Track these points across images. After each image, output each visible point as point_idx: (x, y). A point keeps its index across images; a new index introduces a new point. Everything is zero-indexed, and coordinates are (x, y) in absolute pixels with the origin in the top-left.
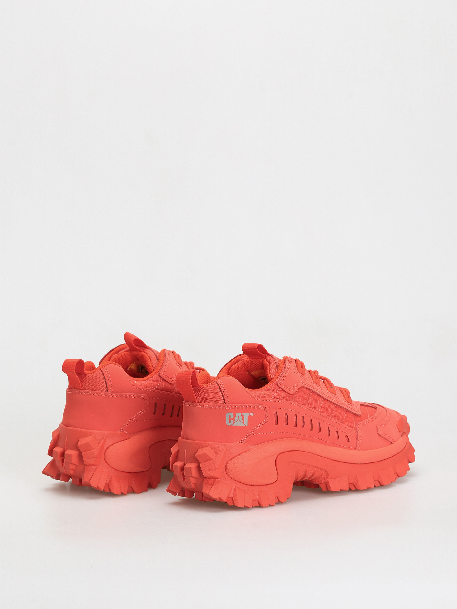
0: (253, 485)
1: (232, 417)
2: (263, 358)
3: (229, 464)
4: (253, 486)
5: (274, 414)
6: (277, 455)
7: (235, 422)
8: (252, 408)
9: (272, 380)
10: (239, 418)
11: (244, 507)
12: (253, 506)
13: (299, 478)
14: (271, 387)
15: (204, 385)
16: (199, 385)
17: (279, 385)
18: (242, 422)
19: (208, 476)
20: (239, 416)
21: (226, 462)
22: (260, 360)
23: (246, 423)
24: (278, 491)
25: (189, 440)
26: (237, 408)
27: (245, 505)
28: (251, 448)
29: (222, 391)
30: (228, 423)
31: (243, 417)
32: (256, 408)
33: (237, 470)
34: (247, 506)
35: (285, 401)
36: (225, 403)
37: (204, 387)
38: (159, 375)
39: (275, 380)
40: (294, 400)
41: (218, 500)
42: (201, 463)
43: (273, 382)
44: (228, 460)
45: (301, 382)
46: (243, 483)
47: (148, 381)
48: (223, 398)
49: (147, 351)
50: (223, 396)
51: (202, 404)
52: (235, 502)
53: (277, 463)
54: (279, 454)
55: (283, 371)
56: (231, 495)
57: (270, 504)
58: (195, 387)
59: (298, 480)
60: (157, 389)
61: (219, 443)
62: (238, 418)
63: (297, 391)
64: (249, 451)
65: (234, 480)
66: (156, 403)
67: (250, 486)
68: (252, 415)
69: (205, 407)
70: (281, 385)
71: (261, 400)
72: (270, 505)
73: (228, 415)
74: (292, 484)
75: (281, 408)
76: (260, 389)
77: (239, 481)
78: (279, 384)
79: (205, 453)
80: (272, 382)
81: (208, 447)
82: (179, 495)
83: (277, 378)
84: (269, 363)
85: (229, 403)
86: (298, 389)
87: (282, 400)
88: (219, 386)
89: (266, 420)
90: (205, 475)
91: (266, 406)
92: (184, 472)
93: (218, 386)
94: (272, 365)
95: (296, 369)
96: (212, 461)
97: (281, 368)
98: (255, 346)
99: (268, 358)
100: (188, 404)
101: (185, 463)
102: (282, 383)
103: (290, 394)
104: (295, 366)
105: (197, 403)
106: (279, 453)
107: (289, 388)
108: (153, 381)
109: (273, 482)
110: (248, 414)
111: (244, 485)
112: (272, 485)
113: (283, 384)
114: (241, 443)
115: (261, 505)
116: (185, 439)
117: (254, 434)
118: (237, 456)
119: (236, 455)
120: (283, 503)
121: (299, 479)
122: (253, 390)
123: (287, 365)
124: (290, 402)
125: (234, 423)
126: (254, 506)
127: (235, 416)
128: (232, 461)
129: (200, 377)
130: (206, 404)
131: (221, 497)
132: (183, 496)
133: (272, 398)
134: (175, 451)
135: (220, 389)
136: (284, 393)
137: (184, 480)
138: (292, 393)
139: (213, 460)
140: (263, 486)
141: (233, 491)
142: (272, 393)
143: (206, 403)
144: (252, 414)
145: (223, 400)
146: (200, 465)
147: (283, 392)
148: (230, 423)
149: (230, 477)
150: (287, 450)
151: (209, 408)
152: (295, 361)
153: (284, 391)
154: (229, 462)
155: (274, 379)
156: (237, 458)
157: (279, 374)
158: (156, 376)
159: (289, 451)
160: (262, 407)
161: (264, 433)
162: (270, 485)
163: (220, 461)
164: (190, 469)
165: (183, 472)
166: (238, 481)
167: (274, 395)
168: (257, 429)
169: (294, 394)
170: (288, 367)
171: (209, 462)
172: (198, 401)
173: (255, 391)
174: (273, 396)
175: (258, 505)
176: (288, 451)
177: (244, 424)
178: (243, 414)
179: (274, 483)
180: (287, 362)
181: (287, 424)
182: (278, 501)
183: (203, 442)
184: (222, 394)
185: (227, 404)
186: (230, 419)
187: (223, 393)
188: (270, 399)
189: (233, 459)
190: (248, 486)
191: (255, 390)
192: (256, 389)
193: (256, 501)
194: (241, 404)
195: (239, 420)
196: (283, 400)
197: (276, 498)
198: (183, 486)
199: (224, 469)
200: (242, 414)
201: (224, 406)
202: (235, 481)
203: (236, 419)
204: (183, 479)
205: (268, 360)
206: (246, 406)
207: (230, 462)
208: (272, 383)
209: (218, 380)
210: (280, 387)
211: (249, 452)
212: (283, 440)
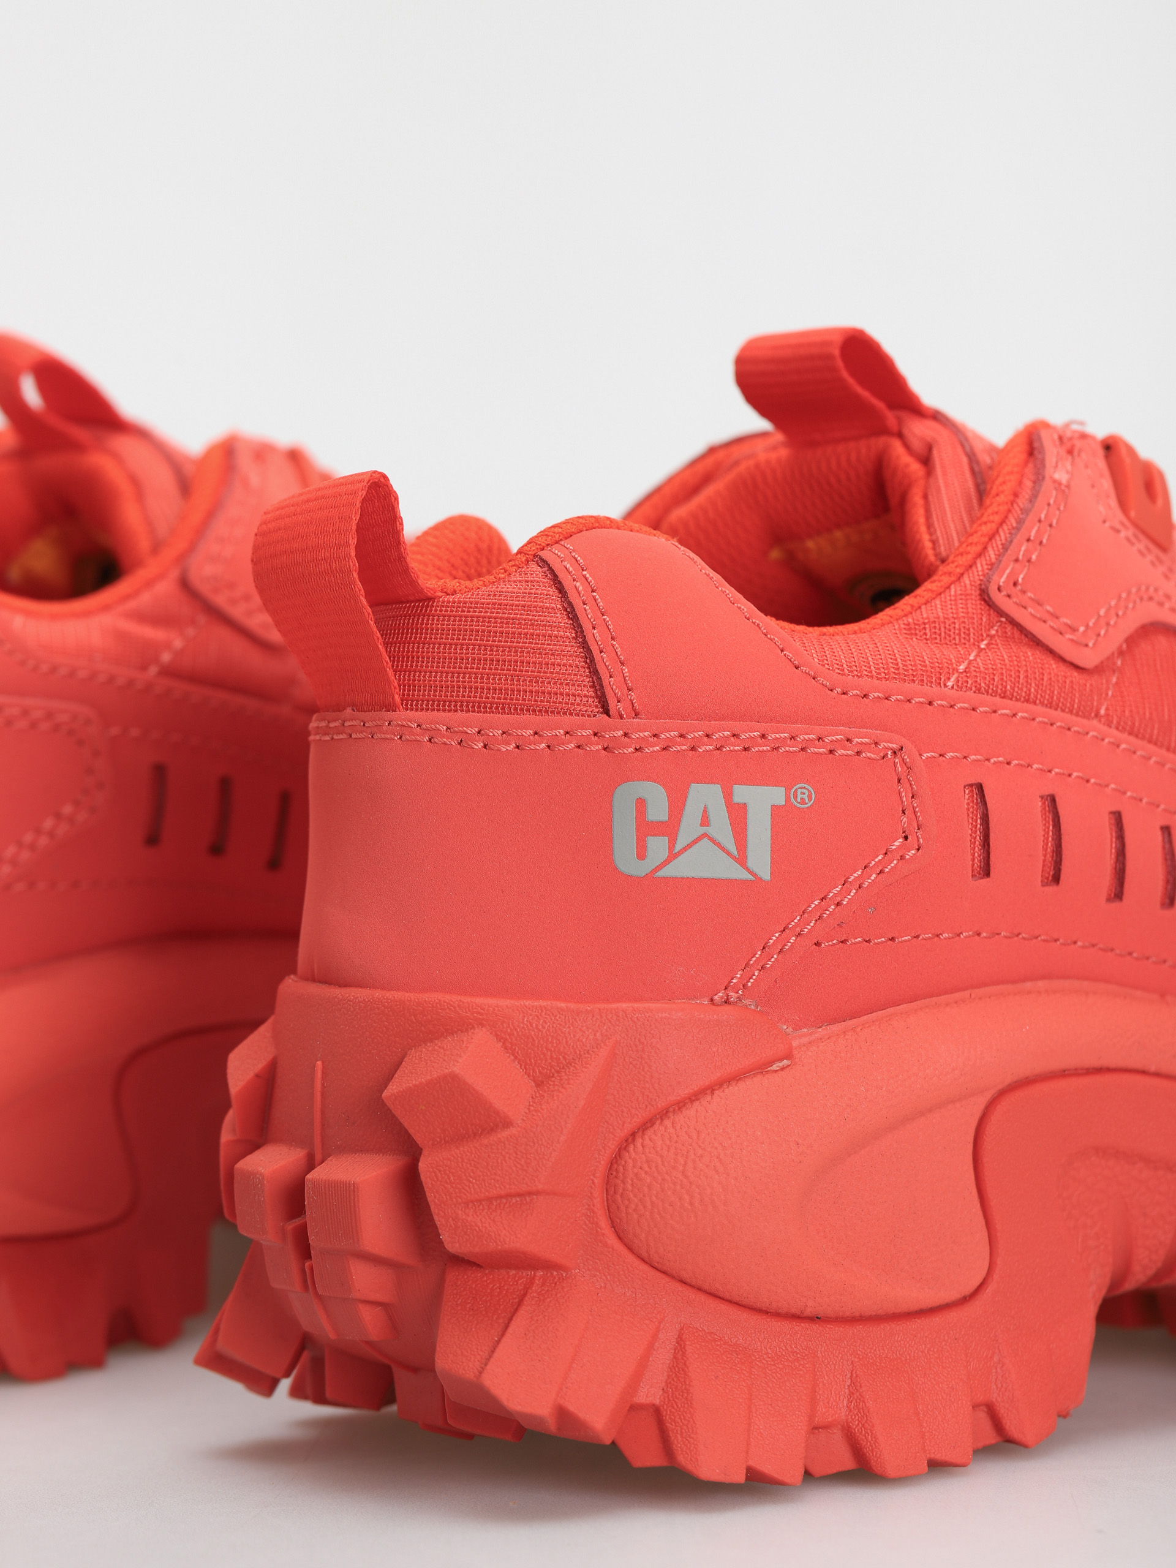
0: (815, 1319)
1: (658, 811)
2: (884, 431)
3: (635, 1155)
4: (815, 1327)
5: (965, 798)
6: (988, 1096)
7: (678, 848)
8: (803, 749)
9: (950, 567)
10: (705, 821)
11: (747, 1478)
12: (812, 1470)
13: (1136, 1268)
14: (937, 610)
15: (452, 584)
16: (413, 583)
17: (999, 599)
18: (729, 854)
19: (477, 1250)
20: (705, 811)
21: (613, 1145)
22: (863, 450)
23: (761, 862)
24: (996, 1359)
25: (346, 985)
26: (693, 749)
27: (751, 1463)
28: (795, 1044)
29: (587, 626)
30: (626, 860)
31: (738, 815)
32: (831, 752)
33: (691, 1204)
34: (767, 1468)
35: (1043, 714)
36: (607, 712)
37: (451, 598)
38: (185, 584)
39: (971, 566)
40: (1102, 712)
41: (552, 1425)
42: (425, 1153)
43: (953, 578)
44: (629, 1127)
45: (1147, 589)
46: (737, 1304)
47: (107, 620)
48: (594, 672)
49: (122, 444)
50: (592, 660)
51: (439, 719)
52: (678, 1443)
53: (987, 1159)
54: (1003, 1093)
55: (1022, 502)
56: (650, 1393)
57: (940, 1456)
58: (392, 604)
59: (1130, 1285)
60: (168, 672)
61: (563, 1005)
62: (702, 825)
63: (1121, 653)
64: (781, 1064)
65: (672, 1277)
66: (159, 772)
67: (786, 1326)
68: (803, 801)
69: (458, 737)
70: (1009, 596)
71: (865, 696)
72: (937, 1466)
73: (625, 796)
74: (1092, 1310)
75: (1015, 762)
76: (862, 624)
77: (706, 1287)
78: (999, 589)
79: (454, 1077)
80: (946, 580)
81: (481, 1035)
82: (297, 1392)
83: (979, 548)
84: (926, 460)
85: (637, 714)
86: (1132, 641)
87: (1019, 704)
88: (561, 590)
89: (906, 838)
90: (452, 1243)
91: (904, 741)
92: (305, 1224)
93: (553, 591)
94: (944, 474)
95: (1113, 502)
96: (505, 1133)
97: (1008, 488)
98: (825, 344)
99: (918, 430)
100: (337, 724)
101: (318, 1156)
102: (1015, 584)
103: (1077, 667)
104: (1107, 484)
105: (402, 715)
106: (1000, 1087)
107: (1065, 620)
108: (141, 617)
109: (953, 1295)
110: (776, 795)
111: (743, 1315)
112: (953, 1316)
113: (1024, 592)
114: (727, 1002)
115: (873, 1463)
116: (320, 982)
117: (818, 944)
118: (694, 1097)
119: (683, 1092)
120: (1026, 1446)
121: (1138, 1278)
122: (811, 629)
123: (1049, 471)
124: (1079, 724)
125: (672, 856)
126: (816, 1470)
127: (677, 806)
128: (657, 1136)
129: (434, 549)
130: (469, 722)
131: (572, 1408)
132: (320, 1399)
133: (950, 684)
134: (251, 1074)
135: (571, 613)
136: (1031, 655)
137: (307, 1281)
138: (1089, 658)
139: (513, 1131)
140: (887, 1327)
141: (662, 1357)
142: (951, 653)
143: (468, 711)
144: (805, 797)
145: (593, 686)
146: (420, 1164)
147: (1024, 649)
148: (641, 855)
149: (644, 1254)
150: (1056, 1064)
151: (485, 746)
152: (1101, 452)
153: (1036, 642)
154: (634, 1140)
155: (963, 560)
156: (690, 1112)
157: (994, 526)
158: (166, 588)
159: (1070, 1075)
160: (876, 743)
161: (893, 939)
162: (936, 1320)
163: (562, 1138)
164: (346, 1192)
165: (297, 1222)
166: (700, 1289)
167: (959, 663)
168: (838, 904)
169: (1098, 670)
170: (1057, 476)
171: (485, 1141)
172: (409, 703)
173: (824, 634)
174: (955, 670)
175: (848, 1462)
176: (1063, 1074)
177: (748, 870)
178: (742, 793)
179: (965, 1300)
180: (1051, 452)
181: (1056, 879)
182: (991, 1437)
183: (447, 997)
184: (585, 645)
185: (621, 717)
186: (645, 828)
187: (595, 636)
188: (935, 689)
189: (667, 1123)
190: (776, 1325)
191: (824, 629)
192: (831, 625)
193: (837, 1436)
194: (724, 718)
195: (705, 835)
196: (1027, 701)
197: (982, 1415)
198: (306, 1325)
199: (596, 1194)
200: (728, 795)
201: (595, 734)
202: (680, 1287)
203: (689, 827)
204: (303, 1271)
205: (917, 445)
206: (763, 736)
207: (639, 1141)
208: (949, 587)
209: (556, 549)
210: (1000, 613)
211: (783, 1069)
212: (1029, 992)
